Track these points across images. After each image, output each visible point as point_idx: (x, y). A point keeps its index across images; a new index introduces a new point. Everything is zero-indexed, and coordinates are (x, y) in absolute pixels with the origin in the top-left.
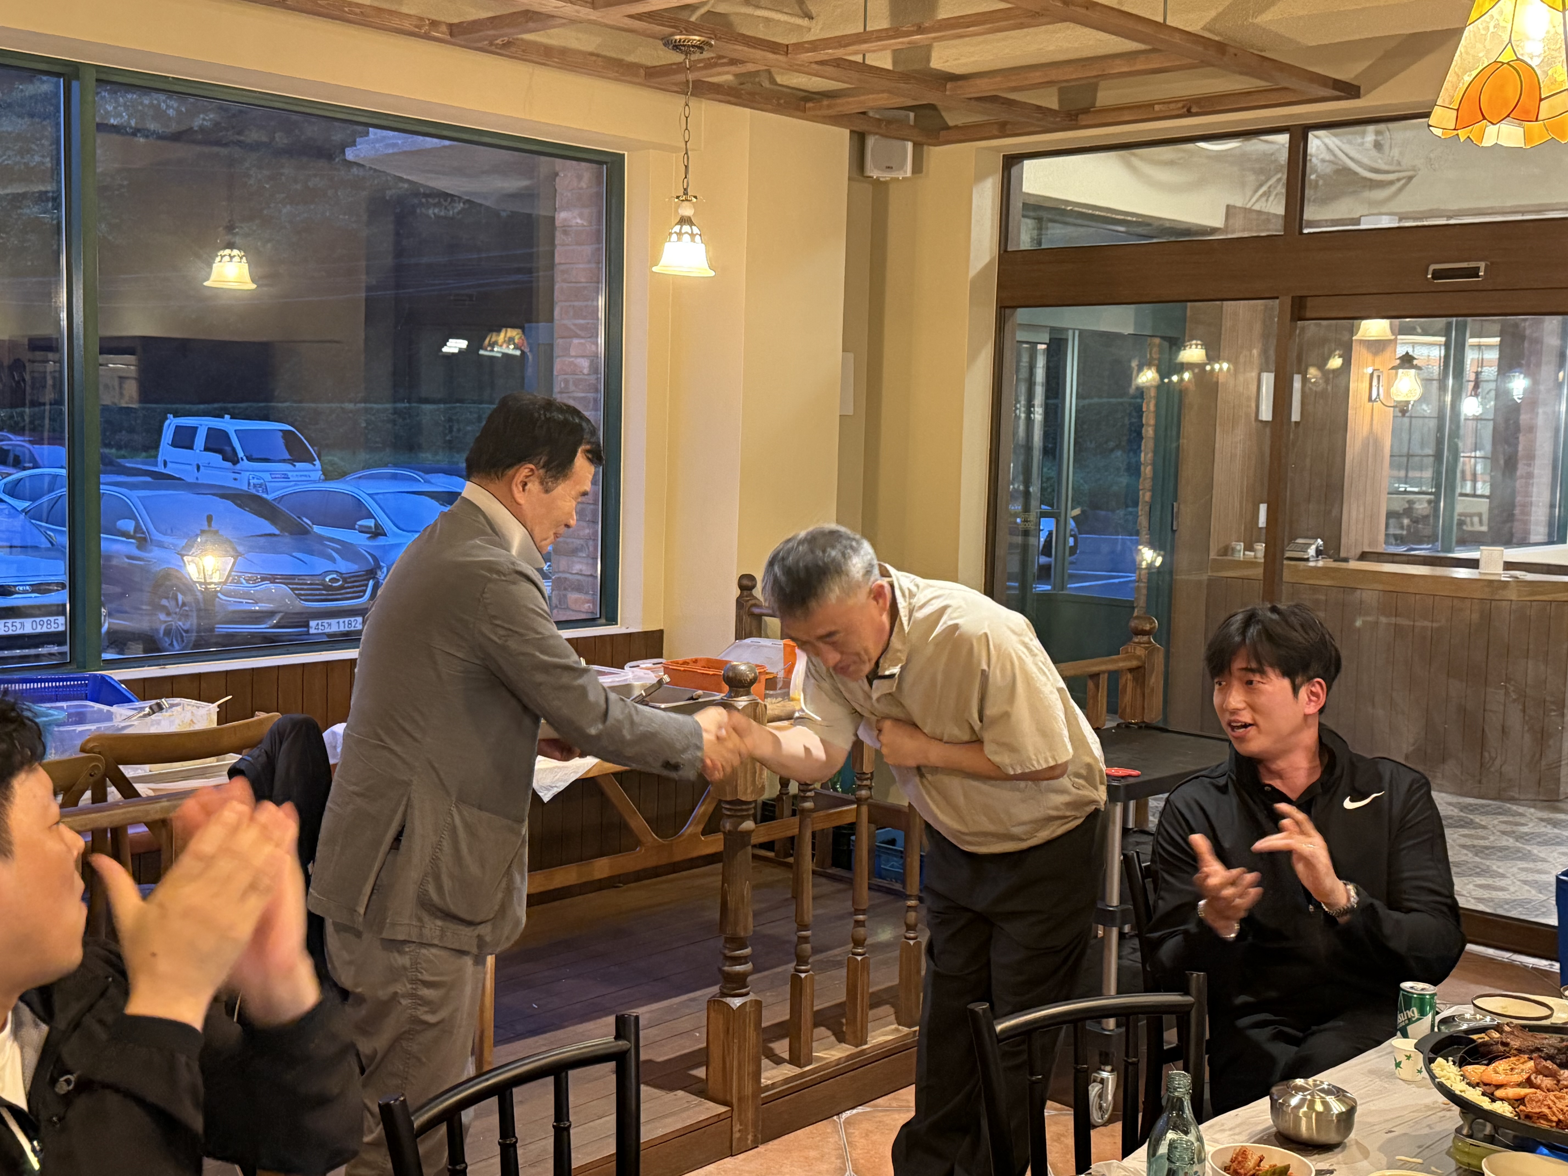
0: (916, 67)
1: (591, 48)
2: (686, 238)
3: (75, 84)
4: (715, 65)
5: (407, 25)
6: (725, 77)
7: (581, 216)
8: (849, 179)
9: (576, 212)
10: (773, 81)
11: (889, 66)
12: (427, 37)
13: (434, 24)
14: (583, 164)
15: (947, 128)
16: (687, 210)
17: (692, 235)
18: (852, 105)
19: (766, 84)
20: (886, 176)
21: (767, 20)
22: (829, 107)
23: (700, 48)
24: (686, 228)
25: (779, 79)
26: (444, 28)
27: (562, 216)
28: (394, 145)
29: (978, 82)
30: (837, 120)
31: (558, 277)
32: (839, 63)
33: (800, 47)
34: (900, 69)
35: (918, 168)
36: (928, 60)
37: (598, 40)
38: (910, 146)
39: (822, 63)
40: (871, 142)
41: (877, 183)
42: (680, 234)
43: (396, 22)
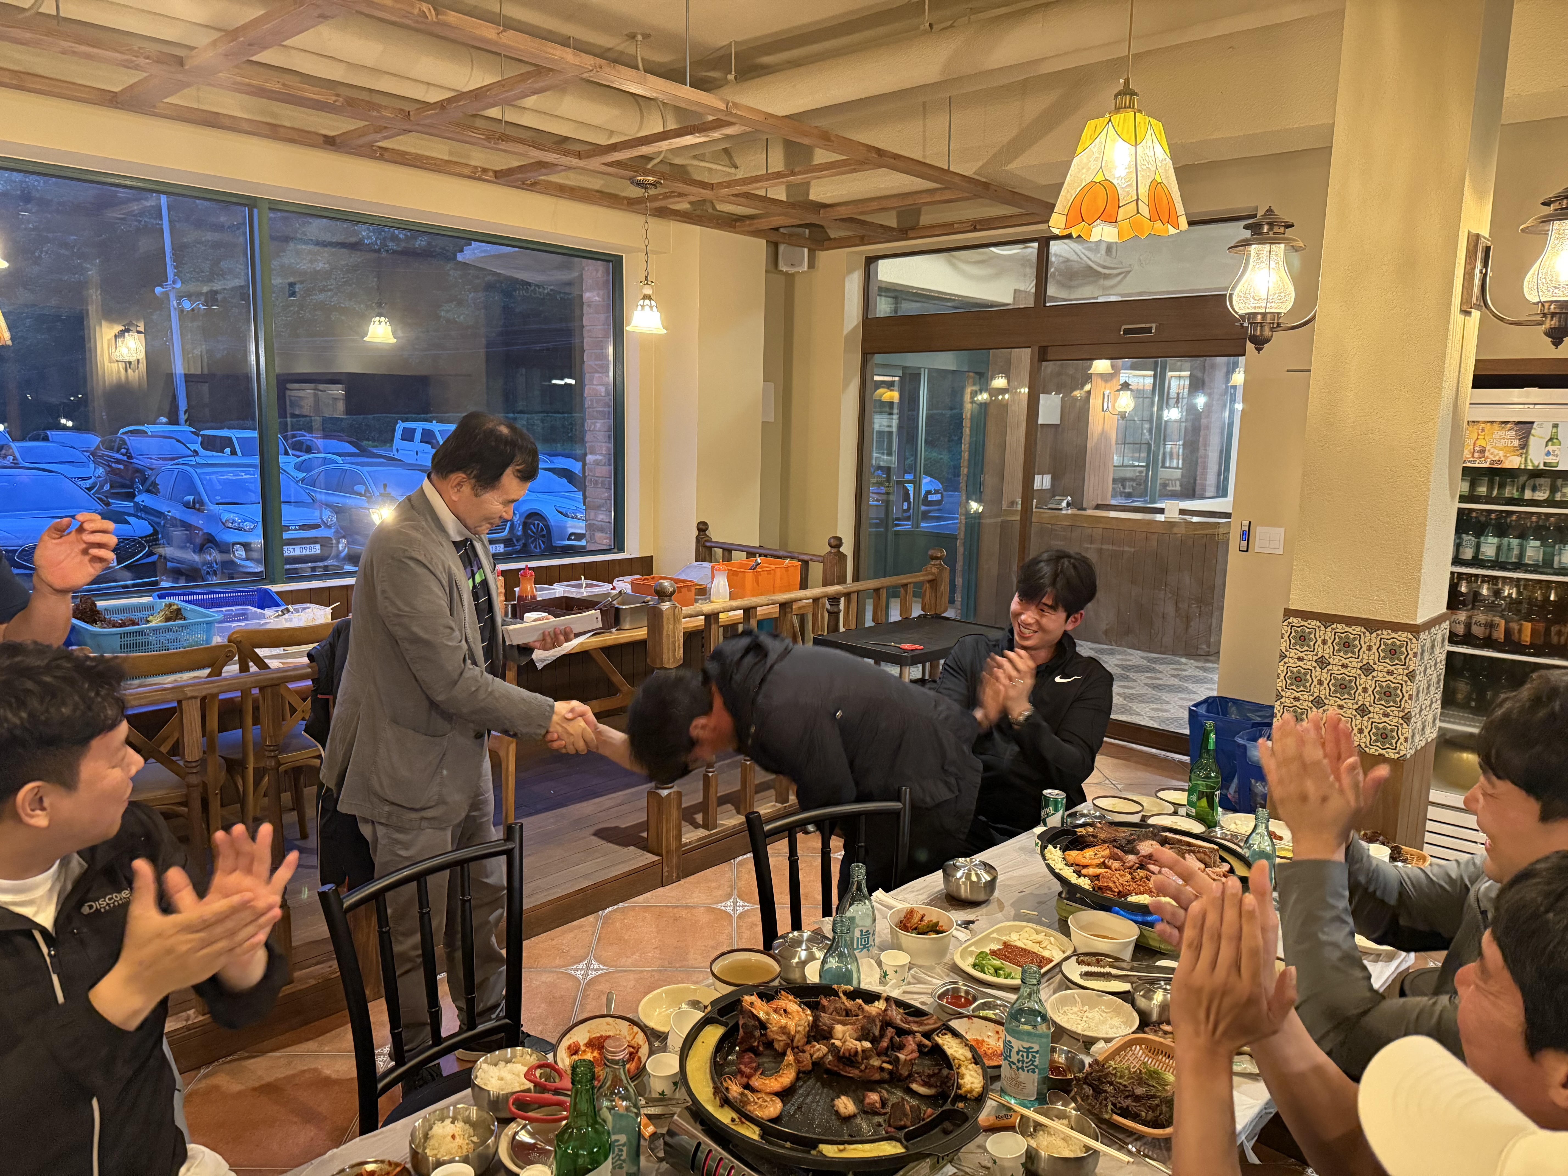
0: (801, 199)
1: (597, 187)
2: (647, 308)
3: (255, 211)
4: (670, 197)
5: (467, 171)
6: (684, 206)
7: (598, 295)
8: (767, 271)
9: (595, 293)
10: (714, 208)
11: (783, 198)
12: (479, 179)
13: (485, 170)
14: (600, 262)
15: (830, 239)
16: (648, 291)
17: (651, 307)
18: (764, 224)
19: (710, 210)
20: (792, 270)
21: (710, 169)
22: (750, 225)
23: (654, 185)
24: (647, 302)
25: (718, 207)
26: (491, 174)
27: (587, 295)
28: (485, 251)
29: (839, 208)
30: (757, 233)
31: (585, 334)
32: (748, 196)
33: (721, 185)
34: (791, 200)
35: (812, 265)
36: (808, 195)
37: (602, 182)
38: (806, 250)
39: (736, 195)
40: (782, 248)
41: (786, 274)
42: (643, 306)
43: (459, 169)
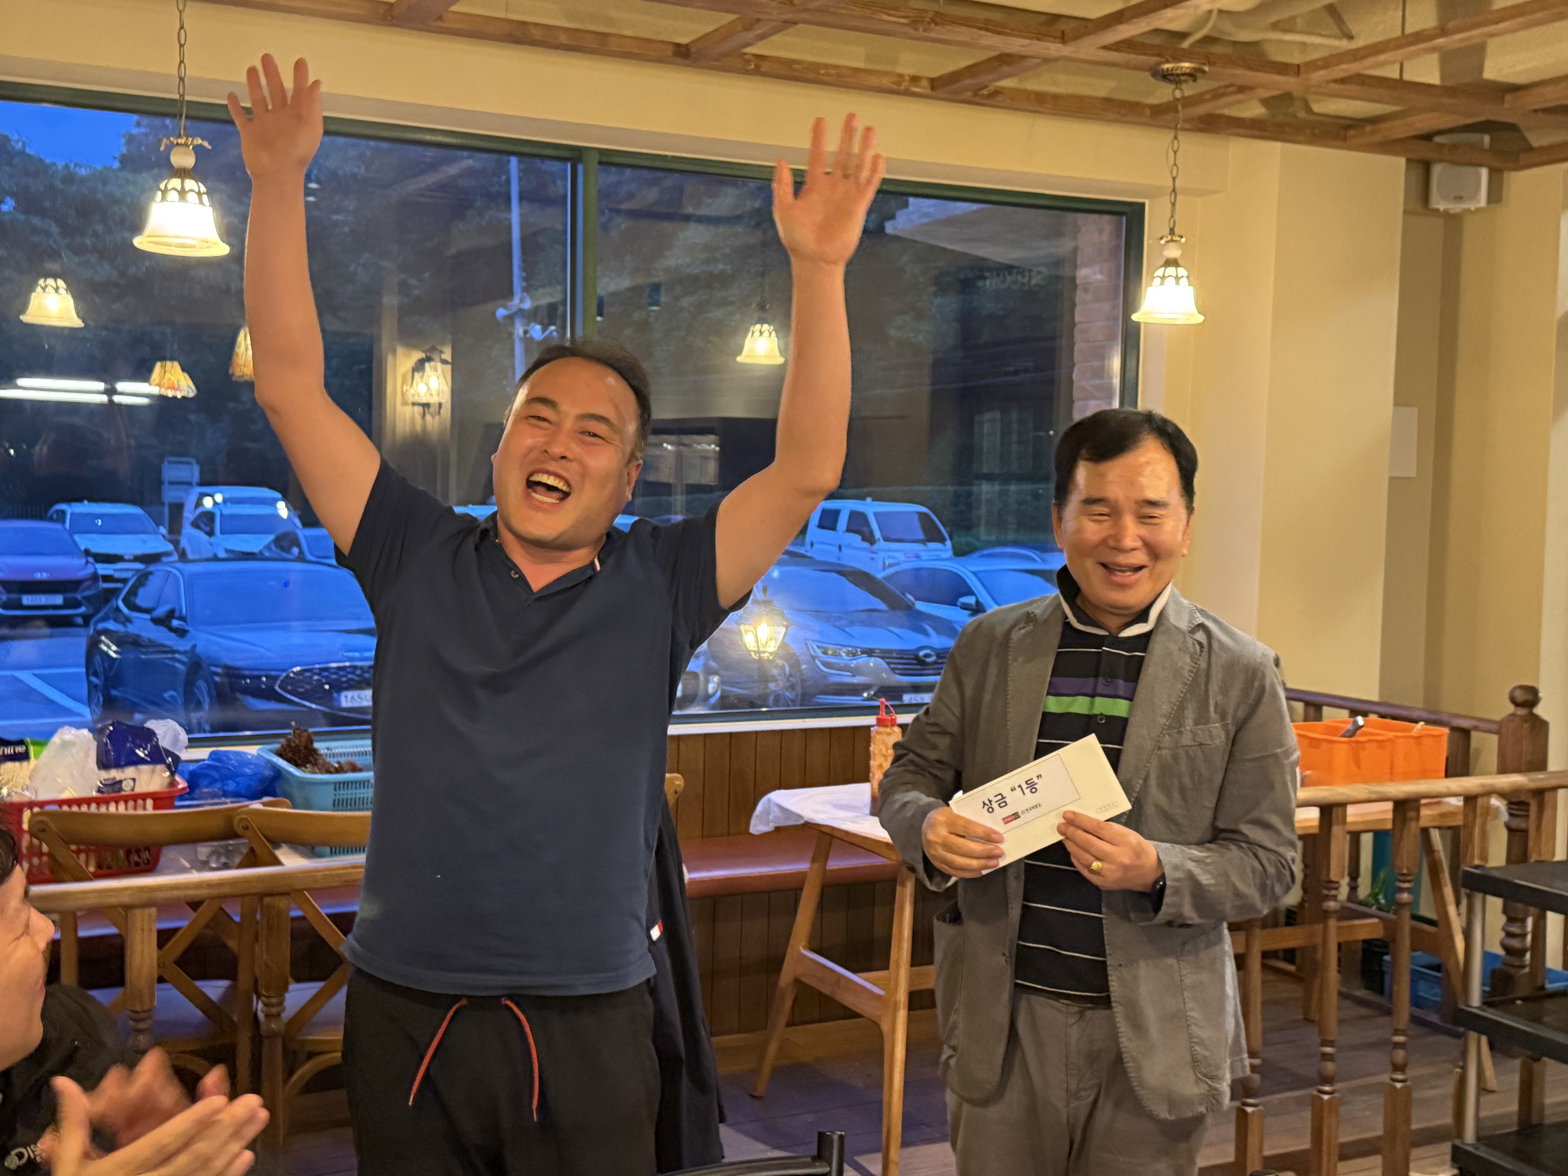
0: (1469, 79)
1: (1103, 93)
2: (1170, 281)
3: (580, 168)
4: (1222, 95)
5: (886, 82)
6: (1254, 110)
7: (1101, 271)
8: (1406, 212)
9: (1097, 268)
10: (1309, 111)
11: (1434, 79)
12: (907, 93)
13: (915, 79)
14: (1106, 218)
15: (1530, 149)
16: (1173, 252)
18: (1399, 130)
19: (1302, 114)
20: (1455, 208)
22: (1373, 133)
23: (1192, 76)
24: (1171, 270)
25: (1316, 108)
26: (925, 83)
27: (1083, 273)
28: (932, 213)
29: (1541, 90)
30: (1387, 147)
31: (1078, 337)
32: (1361, 80)
33: (1312, 66)
34: (1450, 83)
35: (1495, 195)
36: (1481, 70)
37: (1113, 84)
38: (1484, 173)
39: (1342, 81)
40: (1437, 170)
41: (1447, 216)
42: (1163, 278)
43: (873, 81)
